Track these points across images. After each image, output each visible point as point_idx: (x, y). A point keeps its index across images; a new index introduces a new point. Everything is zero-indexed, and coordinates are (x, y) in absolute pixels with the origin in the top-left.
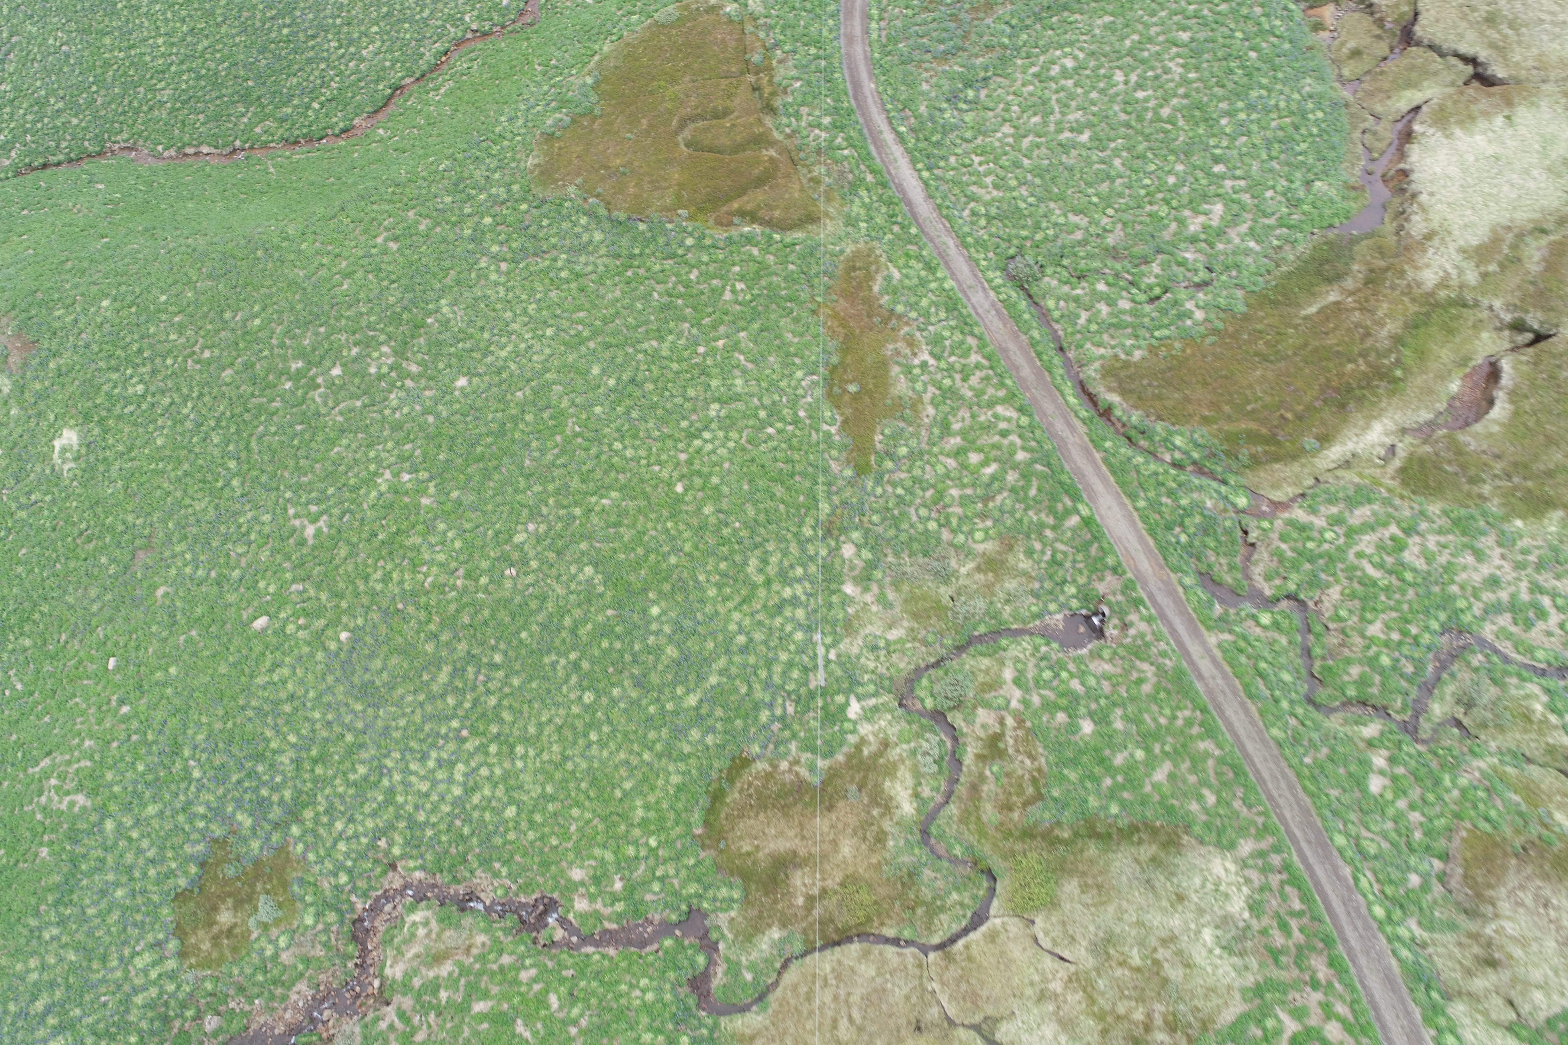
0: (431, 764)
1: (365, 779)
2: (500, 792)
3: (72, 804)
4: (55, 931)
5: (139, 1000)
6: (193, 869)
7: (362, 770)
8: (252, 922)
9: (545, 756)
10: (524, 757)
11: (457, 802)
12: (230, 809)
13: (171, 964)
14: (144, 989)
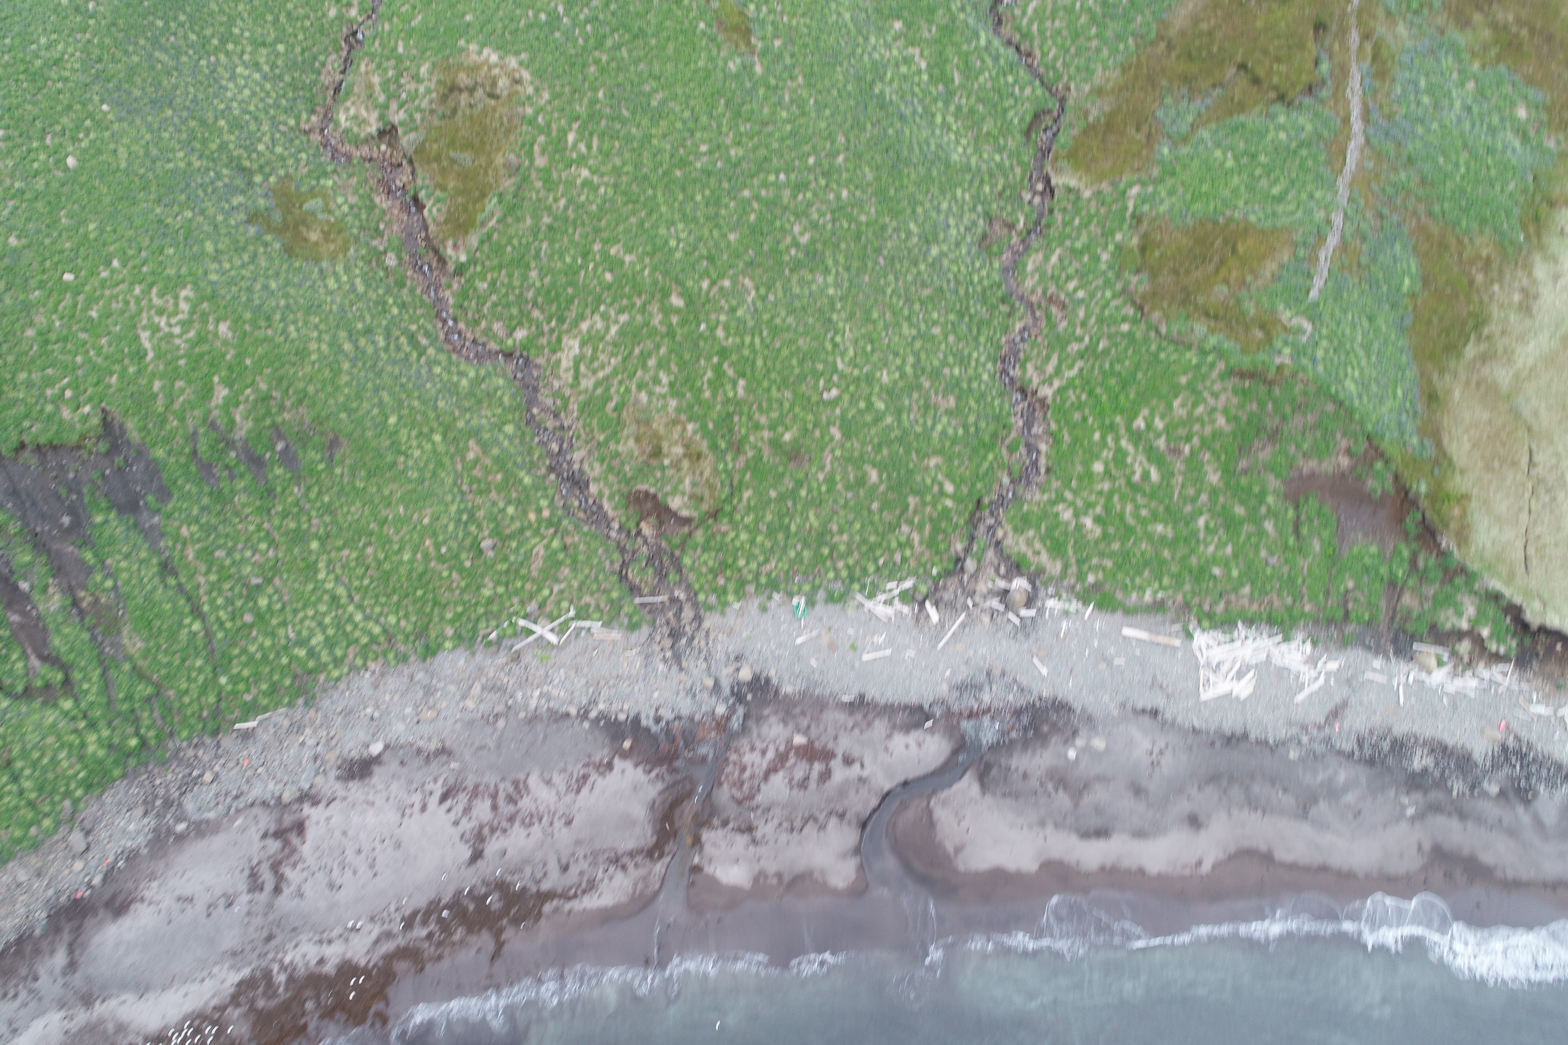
0: (231, 85)
1: (228, 122)
2: (264, 51)
3: (187, 299)
4: (292, 328)
5: (361, 288)
6: (268, 238)
7: (222, 123)
8: (320, 216)
9: (246, 15)
10: (242, 30)
11: (265, 77)
12: (227, 206)
13: (340, 268)
14: (353, 285)
